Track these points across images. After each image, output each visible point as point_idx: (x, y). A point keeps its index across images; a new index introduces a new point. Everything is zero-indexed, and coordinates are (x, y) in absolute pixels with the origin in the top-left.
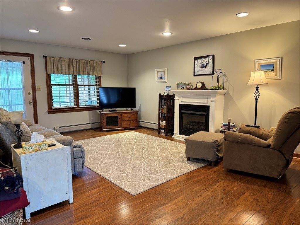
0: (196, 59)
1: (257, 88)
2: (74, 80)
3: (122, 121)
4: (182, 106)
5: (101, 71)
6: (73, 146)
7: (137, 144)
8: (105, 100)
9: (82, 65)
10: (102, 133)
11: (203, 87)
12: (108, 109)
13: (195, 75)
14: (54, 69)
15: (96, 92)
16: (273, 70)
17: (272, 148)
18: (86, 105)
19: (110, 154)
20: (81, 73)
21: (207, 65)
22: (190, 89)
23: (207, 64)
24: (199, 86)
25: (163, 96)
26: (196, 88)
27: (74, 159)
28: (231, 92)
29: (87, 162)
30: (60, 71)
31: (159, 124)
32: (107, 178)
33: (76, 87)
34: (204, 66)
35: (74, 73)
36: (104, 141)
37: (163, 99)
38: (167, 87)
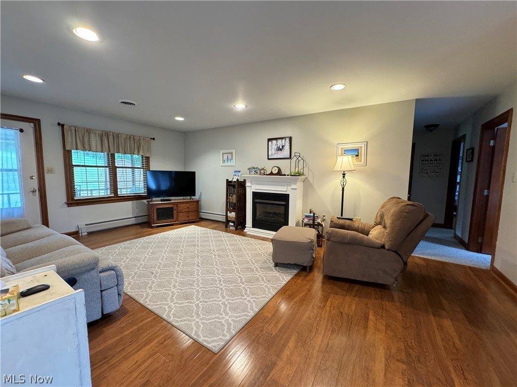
0: (269, 140)
1: (344, 174)
2: (110, 160)
3: (178, 212)
4: (256, 195)
5: (149, 150)
6: (100, 269)
7: (202, 246)
8: (153, 186)
9: (122, 140)
10: (151, 229)
11: (279, 173)
12: (160, 199)
13: (269, 159)
14: (76, 143)
15: (142, 177)
16: (357, 156)
17: (388, 250)
18: (128, 193)
19: (165, 266)
20: (121, 150)
21: (283, 148)
22: (264, 175)
23: (283, 146)
24: (275, 171)
25: (231, 182)
26: (271, 174)
27: (101, 291)
28: (310, 179)
29: (129, 284)
30: (87, 147)
31: (227, 215)
32: (164, 316)
33: (113, 170)
34: (280, 149)
35: (109, 151)
36: (154, 243)
37: (231, 185)
38: (235, 172)
